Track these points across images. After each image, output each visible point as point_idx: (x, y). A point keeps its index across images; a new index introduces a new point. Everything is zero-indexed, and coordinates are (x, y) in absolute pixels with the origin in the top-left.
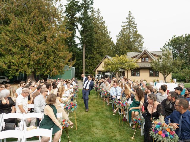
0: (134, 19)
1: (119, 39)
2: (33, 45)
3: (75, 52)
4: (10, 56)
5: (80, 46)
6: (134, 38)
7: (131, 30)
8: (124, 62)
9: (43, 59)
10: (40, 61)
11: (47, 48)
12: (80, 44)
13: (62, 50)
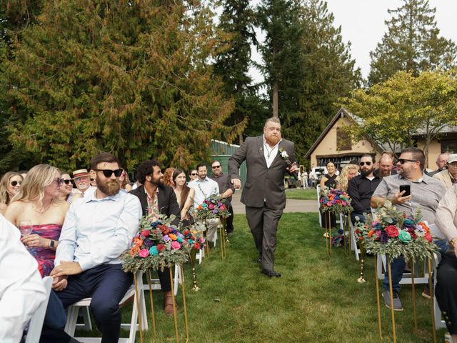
1: (376, 62)
2: (107, 74)
3: (251, 107)
4: (48, 114)
5: (263, 92)
7: (417, 29)
9: (141, 117)
10: (133, 125)
11: (155, 85)
12: (263, 83)
13: (201, 87)
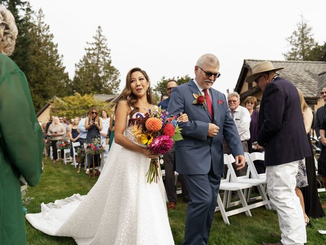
0: (106, 40)
1: (78, 71)
6: (106, 72)
7: (101, 57)
8: (89, 105)
